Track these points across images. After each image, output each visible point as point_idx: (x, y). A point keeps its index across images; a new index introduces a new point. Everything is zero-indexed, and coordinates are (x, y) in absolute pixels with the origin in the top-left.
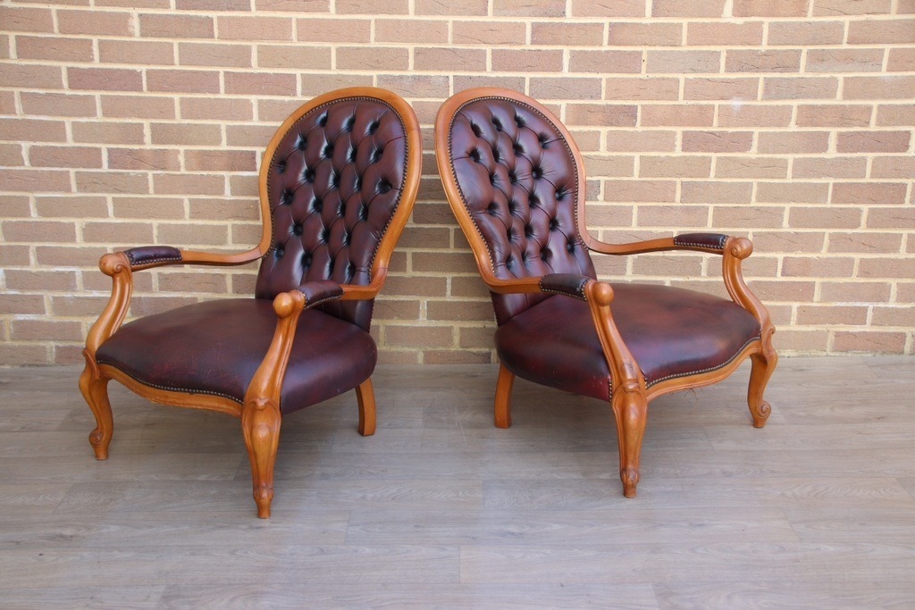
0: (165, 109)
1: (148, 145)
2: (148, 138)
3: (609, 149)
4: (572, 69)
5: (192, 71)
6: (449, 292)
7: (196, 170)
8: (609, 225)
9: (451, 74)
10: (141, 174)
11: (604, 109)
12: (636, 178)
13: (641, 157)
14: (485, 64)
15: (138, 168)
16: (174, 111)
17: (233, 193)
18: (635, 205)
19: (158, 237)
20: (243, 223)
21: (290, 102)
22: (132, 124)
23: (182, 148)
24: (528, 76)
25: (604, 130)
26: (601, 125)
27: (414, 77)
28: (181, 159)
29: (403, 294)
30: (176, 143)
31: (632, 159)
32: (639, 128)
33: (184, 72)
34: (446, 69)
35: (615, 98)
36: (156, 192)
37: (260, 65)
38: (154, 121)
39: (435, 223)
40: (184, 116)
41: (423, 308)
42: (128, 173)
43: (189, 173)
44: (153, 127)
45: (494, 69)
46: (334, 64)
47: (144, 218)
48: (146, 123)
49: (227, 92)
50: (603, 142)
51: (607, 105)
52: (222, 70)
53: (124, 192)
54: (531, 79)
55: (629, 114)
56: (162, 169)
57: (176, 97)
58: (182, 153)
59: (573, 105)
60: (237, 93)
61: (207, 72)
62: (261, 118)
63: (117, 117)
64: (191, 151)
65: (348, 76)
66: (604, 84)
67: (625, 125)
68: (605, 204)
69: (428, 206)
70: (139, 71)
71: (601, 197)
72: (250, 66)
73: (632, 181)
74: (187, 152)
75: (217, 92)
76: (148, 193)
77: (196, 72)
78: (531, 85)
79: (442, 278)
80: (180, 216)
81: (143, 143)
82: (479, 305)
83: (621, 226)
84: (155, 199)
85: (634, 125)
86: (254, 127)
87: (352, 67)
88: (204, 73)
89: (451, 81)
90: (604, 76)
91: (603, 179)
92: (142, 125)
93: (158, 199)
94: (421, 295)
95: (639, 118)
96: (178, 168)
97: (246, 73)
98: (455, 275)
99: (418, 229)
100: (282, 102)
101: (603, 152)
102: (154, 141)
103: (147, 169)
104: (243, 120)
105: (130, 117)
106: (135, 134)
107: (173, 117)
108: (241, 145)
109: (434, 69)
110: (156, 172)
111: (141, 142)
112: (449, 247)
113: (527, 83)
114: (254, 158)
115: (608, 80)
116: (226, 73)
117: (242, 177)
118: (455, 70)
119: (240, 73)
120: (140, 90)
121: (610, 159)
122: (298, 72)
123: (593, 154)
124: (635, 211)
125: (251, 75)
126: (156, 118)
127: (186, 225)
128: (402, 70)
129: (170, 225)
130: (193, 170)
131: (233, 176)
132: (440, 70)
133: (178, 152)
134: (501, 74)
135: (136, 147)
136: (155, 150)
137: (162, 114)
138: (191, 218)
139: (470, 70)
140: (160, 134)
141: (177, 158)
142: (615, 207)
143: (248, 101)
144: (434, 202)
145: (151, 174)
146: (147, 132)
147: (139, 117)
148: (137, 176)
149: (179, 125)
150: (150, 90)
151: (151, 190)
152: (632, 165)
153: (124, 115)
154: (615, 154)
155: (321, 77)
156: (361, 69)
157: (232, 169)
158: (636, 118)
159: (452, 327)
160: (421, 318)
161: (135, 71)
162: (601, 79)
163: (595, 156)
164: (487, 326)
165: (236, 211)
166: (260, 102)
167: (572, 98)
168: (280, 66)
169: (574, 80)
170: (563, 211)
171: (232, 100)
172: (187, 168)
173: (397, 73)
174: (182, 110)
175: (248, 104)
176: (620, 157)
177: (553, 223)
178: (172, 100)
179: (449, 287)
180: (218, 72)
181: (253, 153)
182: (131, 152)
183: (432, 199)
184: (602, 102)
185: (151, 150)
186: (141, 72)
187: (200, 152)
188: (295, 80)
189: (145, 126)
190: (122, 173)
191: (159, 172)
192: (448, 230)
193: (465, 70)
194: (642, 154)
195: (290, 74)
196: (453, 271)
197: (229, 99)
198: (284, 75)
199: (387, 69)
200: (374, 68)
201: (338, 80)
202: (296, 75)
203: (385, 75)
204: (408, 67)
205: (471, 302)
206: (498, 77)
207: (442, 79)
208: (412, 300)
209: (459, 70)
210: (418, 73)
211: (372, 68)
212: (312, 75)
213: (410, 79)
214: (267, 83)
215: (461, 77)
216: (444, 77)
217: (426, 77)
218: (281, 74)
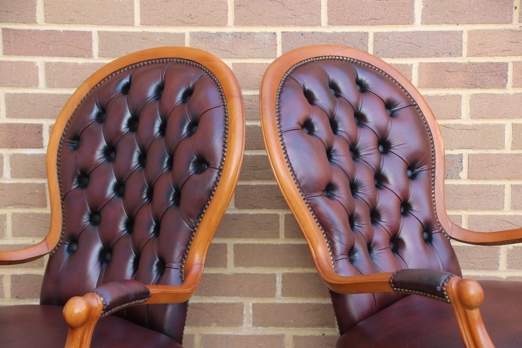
3: (473, 116)
4: (425, 21)
6: (279, 292)
8: (476, 209)
9: (279, 30)
11: (465, 68)
12: (507, 150)
13: (514, 125)
14: (319, 17)
17: (14, 175)
18: (508, 184)
20: (27, 211)
21: (84, 65)
24: (371, 30)
25: (466, 94)
26: (462, 87)
27: (234, 35)
29: (223, 295)
31: (502, 128)
32: (510, 90)
34: (273, 24)
35: (479, 55)
37: (47, 21)
39: (261, 208)
41: (248, 312)
45: (330, 23)
46: (137, 20)
49: (6, 53)
50: (465, 108)
51: (470, 63)
54: (376, 34)
55: (498, 74)
59: (427, 64)
60: (19, 54)
62: (49, 85)
65: (154, 33)
66: (465, 38)
67: (493, 87)
68: (470, 182)
69: (252, 187)
71: (463, 174)
72: (35, 22)
73: (503, 155)
78: (375, 41)
79: (270, 275)
82: (316, 308)
83: (490, 209)
85: (504, 86)
86: (41, 95)
87: (160, 23)
89: (279, 39)
90: (465, 28)
91: (465, 152)
94: (245, 296)
95: (510, 78)
97: (29, 30)
98: (286, 270)
99: (241, 215)
100: (75, 64)
101: (466, 120)
104: (26, 87)
108: (24, 117)
109: (259, 23)
112: (278, 237)
113: (371, 40)
114: (40, 132)
115: (470, 33)
116: (4, 30)
117: (26, 155)
118: (283, 25)
119: (22, 31)
121: (475, 128)
122: (94, 30)
123: (453, 122)
124: (508, 191)
125: (37, 32)
128: (220, 26)
131: (14, 155)
132: (265, 25)
134: (339, 29)
139: (301, 25)
142: (482, 186)
143: (32, 63)
144: (260, 183)
152: (503, 135)
154: (480, 122)
155: (122, 35)
156: (171, 25)
157: (13, 146)
158: (506, 77)
159: (283, 336)
160: (245, 325)
162: (462, 32)
163: (455, 125)
164: (327, 334)
165: (16, 197)
166: (48, 65)
167: (426, 55)
168: (71, 22)
169: (427, 34)
170: (417, 192)
171: (12, 62)
173: (213, 30)
175: (32, 67)
176: (486, 125)
177: (405, 207)
179: (279, 286)
181: (40, 127)
183: (258, 179)
184: (464, 59)
188: (91, 39)
192: (277, 216)
193: (295, 25)
194: (515, 121)
195: (85, 32)
196: (283, 266)
197: (9, 62)
198: (76, 32)
199: (202, 25)
200: (186, 24)
201: (143, 39)
202: (91, 32)
203: (200, 32)
204: (227, 22)
205: (306, 304)
206: (335, 33)
207: (267, 36)
208: (233, 302)
209: (289, 25)
210: (239, 29)
211: (184, 24)
212: (111, 32)
213: (229, 36)
214: (55, 42)
215: (291, 33)
216: (270, 33)
217: (249, 34)
218: (73, 31)
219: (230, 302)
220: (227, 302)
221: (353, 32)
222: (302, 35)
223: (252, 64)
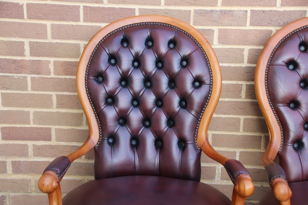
0: (41, 32)
1: (28, 57)
2: (27, 51)
5: (60, 5)
7: (62, 75)
9: (249, 9)
10: (22, 77)
14: (276, 1)
15: (20, 73)
16: (46, 33)
19: (33, 120)
22: (17, 42)
23: (52, 60)
27: (221, 11)
28: (51, 67)
29: (205, 162)
30: (48, 56)
33: (55, 5)
34: (245, 5)
36: (33, 89)
37: (109, 2)
38: (32, 40)
39: (230, 114)
40: (53, 37)
41: (219, 172)
42: (13, 76)
43: (57, 77)
44: (31, 44)
45: (282, 5)
46: (163, 2)
47: (24, 107)
48: (26, 41)
49: (85, 20)
52: (82, 5)
53: (10, 89)
56: (37, 74)
57: (48, 23)
58: (52, 63)
60: (92, 22)
61: (71, 6)
63: (5, 36)
64: (58, 61)
65: (172, 10)
69: (225, 102)
70: (21, 4)
72: (102, 2)
74: (55, 62)
75: (78, 20)
76: (27, 90)
77: (63, 6)
79: (233, 152)
80: (50, 106)
81: (24, 56)
82: (259, 171)
84: (32, 94)
87: (176, 4)
88: (69, 6)
89: (249, 14)
92: (24, 42)
93: (34, 94)
96: (49, 73)
97: (99, 7)
98: (242, 150)
102: (32, 54)
103: (26, 73)
105: (15, 37)
106: (19, 49)
107: (46, 38)
109: (237, 5)
110: (33, 76)
111: (23, 55)
112: (239, 131)
116: (85, 7)
118: (252, 6)
119: (95, 8)
120: (22, 18)
122: (137, 7)
125: (103, 9)
126: (33, 38)
127: (53, 113)
128: (213, 6)
129: (42, 112)
130: (60, 75)
132: (241, 6)
133: (49, 62)
134: (288, 9)
135: (19, 58)
136: (33, 61)
137: (38, 36)
138: (57, 107)
139: (264, 6)
140: (36, 49)
141: (48, 67)
143: (100, 27)
145: (29, 77)
146: (27, 48)
147: (21, 37)
148: (19, 77)
149: (50, 43)
150: (29, 18)
151: (29, 88)
153: (10, 36)
155: (153, 11)
156: (183, 5)
160: (216, 179)
161: (18, 4)
164: (264, 186)
168: (124, 2)
171: (88, 26)
172: (55, 73)
173: (208, 8)
174: (52, 33)
178: (45, 26)
180: (80, 6)
182: (15, 61)
183: (229, 97)
185: (30, 60)
186: (23, 5)
187: (65, 62)
188: (134, 13)
189: (25, 43)
190: (8, 76)
191: (35, 76)
192: (239, 119)
193: (260, 6)
195: (131, 9)
196: (241, 148)
197: (86, 26)
198: (126, 9)
199: (202, 5)
200: (192, 5)
201: (165, 13)
202: (135, 9)
203: (200, 10)
204: (217, 4)
205: (253, 169)
206: (285, 11)
207: (242, 13)
208: (210, 166)
209: (256, 6)
210: (224, 8)
211: (191, 4)
212: (147, 9)
213: (218, 12)
214: (114, 14)
215: (257, 11)
216: (244, 11)
217: (230, 11)
218: (124, 8)
219: (208, 166)
220: (207, 166)
221: (296, 10)
222: (264, 12)
223: (231, 29)
